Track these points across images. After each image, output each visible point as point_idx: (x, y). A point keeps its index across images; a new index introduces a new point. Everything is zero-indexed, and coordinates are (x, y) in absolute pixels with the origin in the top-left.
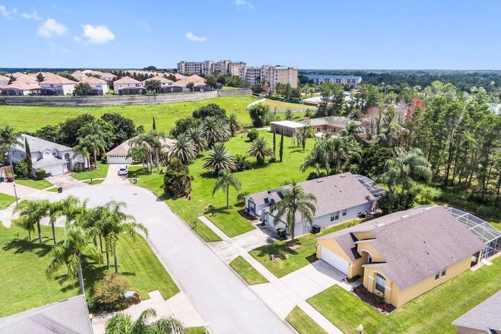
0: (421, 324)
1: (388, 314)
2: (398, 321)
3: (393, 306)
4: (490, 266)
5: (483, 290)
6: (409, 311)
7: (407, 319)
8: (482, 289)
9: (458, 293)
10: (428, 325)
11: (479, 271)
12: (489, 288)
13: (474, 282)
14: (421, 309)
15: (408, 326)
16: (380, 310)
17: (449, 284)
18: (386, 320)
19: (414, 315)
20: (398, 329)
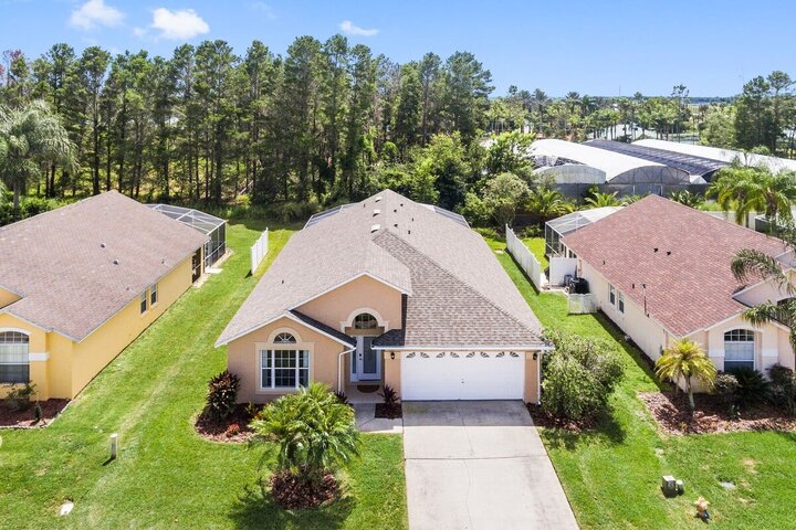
0: (140, 402)
1: (50, 422)
2: (84, 421)
3: (59, 400)
4: (220, 274)
5: (228, 305)
6: (104, 390)
7: (105, 407)
8: (226, 303)
9: (190, 324)
10: (157, 396)
11: (207, 285)
12: (235, 299)
13: (208, 299)
14: (129, 375)
15: (113, 420)
16: (25, 424)
17: (167, 317)
18: (51, 437)
19: (117, 393)
20: (90, 437)
